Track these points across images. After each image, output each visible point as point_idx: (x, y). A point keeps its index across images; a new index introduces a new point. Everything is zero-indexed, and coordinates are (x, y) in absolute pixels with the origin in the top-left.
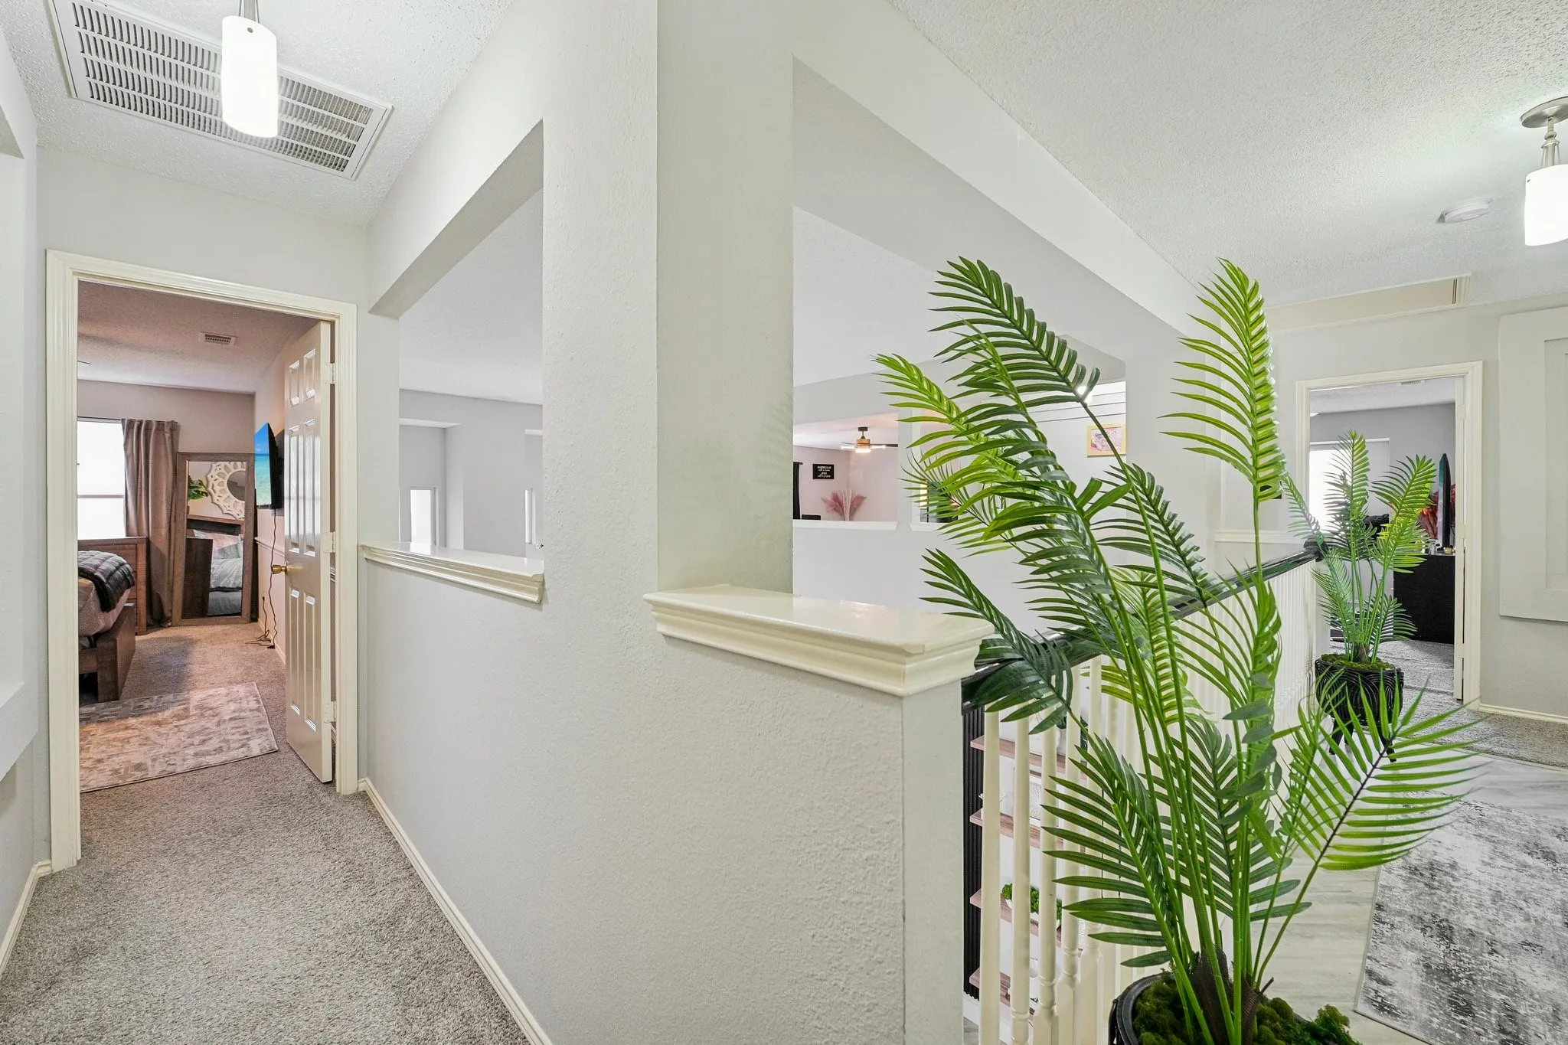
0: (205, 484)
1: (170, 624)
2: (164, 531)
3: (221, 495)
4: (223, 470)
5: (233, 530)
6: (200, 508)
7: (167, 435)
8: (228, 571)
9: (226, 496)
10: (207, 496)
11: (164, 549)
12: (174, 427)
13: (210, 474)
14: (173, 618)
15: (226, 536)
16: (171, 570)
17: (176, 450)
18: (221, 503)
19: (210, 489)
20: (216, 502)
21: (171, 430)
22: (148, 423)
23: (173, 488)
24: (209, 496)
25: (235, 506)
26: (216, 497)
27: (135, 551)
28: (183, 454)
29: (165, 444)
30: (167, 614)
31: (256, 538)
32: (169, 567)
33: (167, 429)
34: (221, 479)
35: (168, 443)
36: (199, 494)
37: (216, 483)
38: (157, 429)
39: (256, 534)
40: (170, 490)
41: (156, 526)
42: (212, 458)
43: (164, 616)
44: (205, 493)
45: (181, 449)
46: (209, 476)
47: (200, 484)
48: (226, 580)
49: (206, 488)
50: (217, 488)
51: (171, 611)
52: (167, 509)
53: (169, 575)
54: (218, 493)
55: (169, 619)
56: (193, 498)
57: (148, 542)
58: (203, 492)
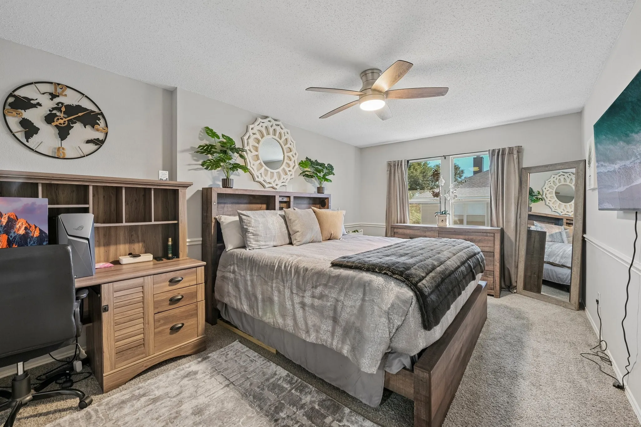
0: (541, 193)
1: (515, 291)
2: (513, 225)
3: (551, 200)
4: (552, 184)
5: (557, 222)
6: (538, 208)
7: (515, 156)
8: (556, 252)
9: (554, 200)
10: (542, 200)
11: (513, 238)
12: (520, 150)
13: (544, 188)
14: (517, 287)
15: (553, 226)
16: (517, 253)
17: (521, 167)
18: (551, 205)
19: (544, 196)
20: (547, 204)
21: (518, 152)
22: (504, 150)
23: (519, 193)
24: (544, 201)
25: (559, 207)
26: (547, 201)
27: (493, 238)
28: (525, 169)
29: (514, 163)
30: (514, 284)
31: (584, 236)
32: (515, 250)
33: (515, 152)
34: (551, 190)
35: (516, 161)
36: (538, 199)
37: (548, 193)
38: (509, 153)
39: (584, 231)
40: (517, 195)
41: (508, 222)
42: (547, 169)
43: (512, 285)
44: (541, 199)
45: (525, 165)
46: (544, 189)
47: (538, 193)
48: (554, 257)
49: (542, 195)
50: (548, 196)
51: (516, 282)
52: (515, 208)
53: (515, 256)
54: (549, 199)
55: (515, 287)
56: (534, 202)
57: (502, 232)
58: (540, 198)
